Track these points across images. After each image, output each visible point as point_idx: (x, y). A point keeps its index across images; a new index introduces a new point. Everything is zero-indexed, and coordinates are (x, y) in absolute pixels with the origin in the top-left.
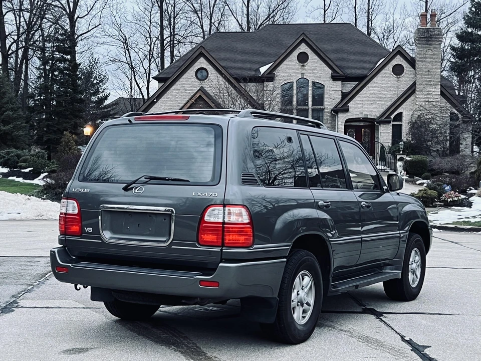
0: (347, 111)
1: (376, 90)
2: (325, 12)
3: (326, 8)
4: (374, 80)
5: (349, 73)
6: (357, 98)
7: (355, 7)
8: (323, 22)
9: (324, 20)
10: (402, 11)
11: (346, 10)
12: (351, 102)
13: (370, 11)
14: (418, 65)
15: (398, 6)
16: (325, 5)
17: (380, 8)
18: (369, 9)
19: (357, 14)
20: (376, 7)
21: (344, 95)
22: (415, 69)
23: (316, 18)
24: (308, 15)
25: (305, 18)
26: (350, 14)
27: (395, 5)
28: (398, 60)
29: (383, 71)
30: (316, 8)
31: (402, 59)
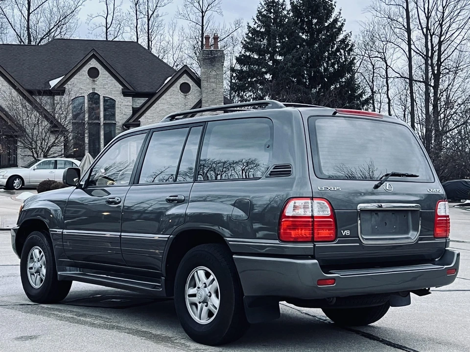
0: (139, 125)
1: (166, 106)
2: (107, 29)
3: (108, 26)
4: (163, 97)
5: (139, 90)
6: (148, 113)
7: (136, 27)
8: (105, 39)
9: (107, 38)
10: (180, 33)
11: (128, 29)
12: (142, 117)
13: (150, 31)
14: (204, 84)
15: (176, 28)
16: (107, 23)
17: (159, 29)
18: (148, 30)
19: (139, 33)
20: (155, 28)
21: (135, 111)
22: (200, 88)
23: (98, 35)
24: (91, 32)
25: (89, 35)
26: (132, 33)
27: (174, 27)
28: (185, 79)
29: (172, 88)
30: (98, 26)
31: (188, 78)
